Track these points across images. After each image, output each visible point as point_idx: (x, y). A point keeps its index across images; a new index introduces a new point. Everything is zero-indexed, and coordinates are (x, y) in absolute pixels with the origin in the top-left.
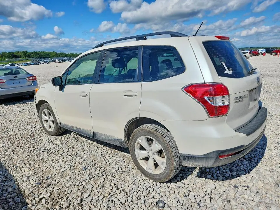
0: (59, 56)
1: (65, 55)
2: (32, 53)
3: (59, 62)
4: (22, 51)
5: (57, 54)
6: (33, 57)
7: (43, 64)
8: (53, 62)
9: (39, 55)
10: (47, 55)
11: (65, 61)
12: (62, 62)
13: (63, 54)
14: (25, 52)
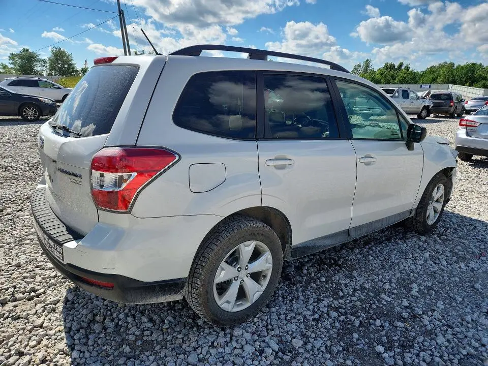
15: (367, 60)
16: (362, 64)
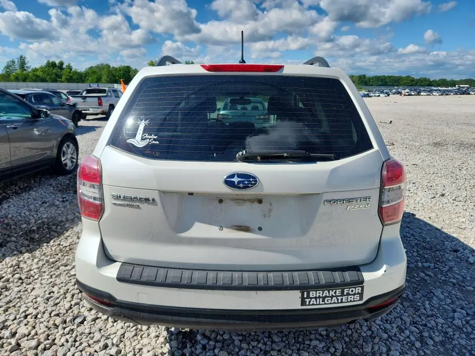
0: (417, 83)
1: (427, 83)
2: (373, 78)
3: (407, 94)
4: (358, 75)
5: (413, 80)
6: (372, 85)
7: (379, 96)
8: (398, 94)
9: (382, 81)
10: (395, 81)
11: (419, 94)
12: (412, 95)
13: (425, 80)
14: (362, 77)
15: (21, 57)
16: (16, 61)
